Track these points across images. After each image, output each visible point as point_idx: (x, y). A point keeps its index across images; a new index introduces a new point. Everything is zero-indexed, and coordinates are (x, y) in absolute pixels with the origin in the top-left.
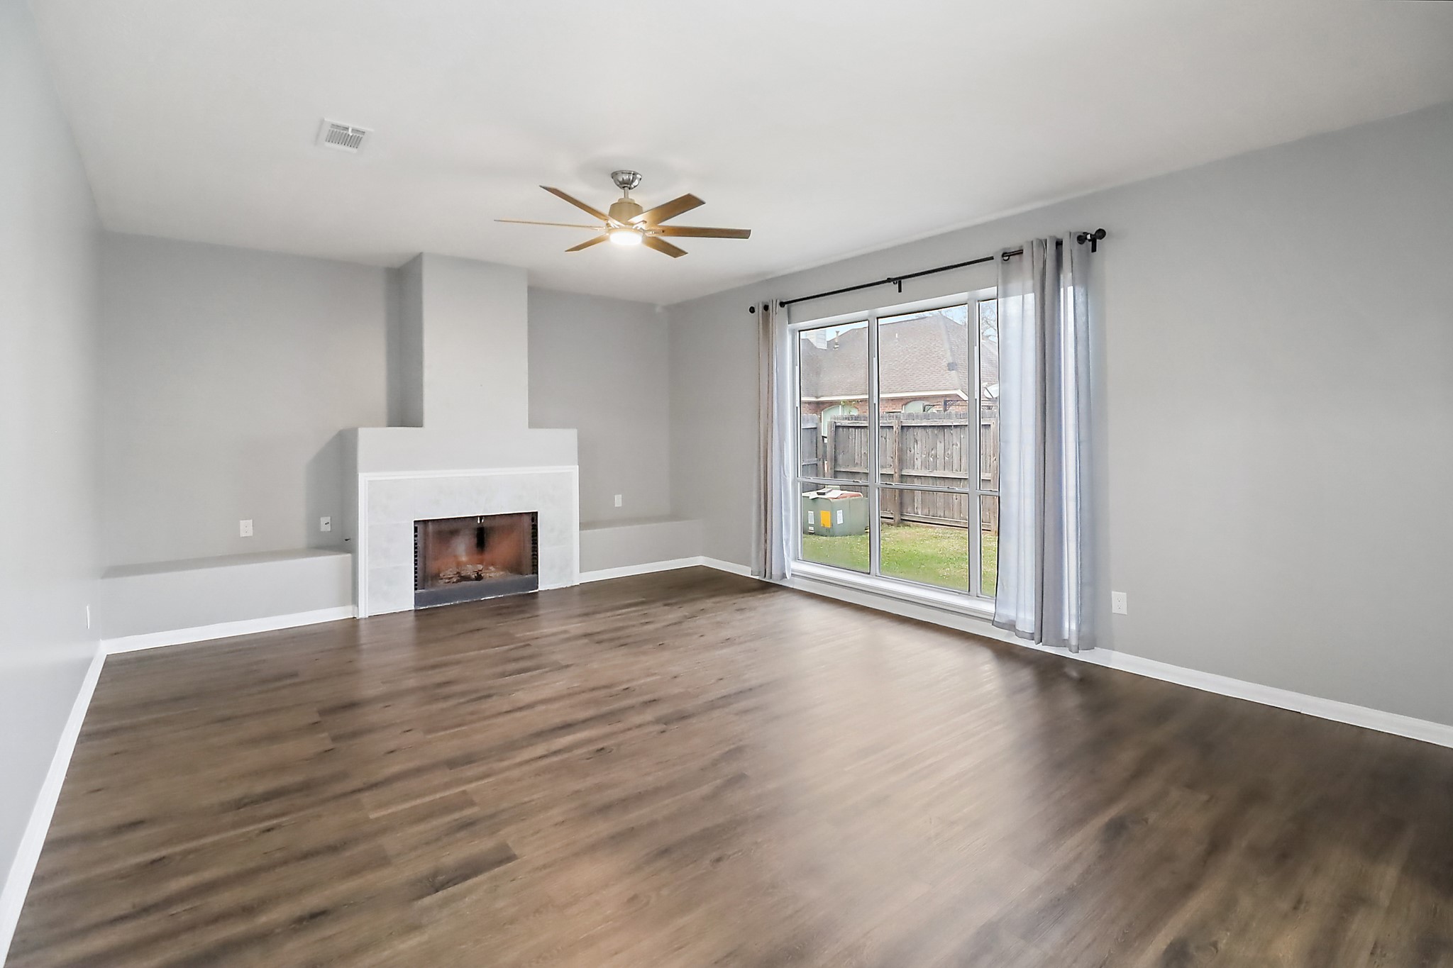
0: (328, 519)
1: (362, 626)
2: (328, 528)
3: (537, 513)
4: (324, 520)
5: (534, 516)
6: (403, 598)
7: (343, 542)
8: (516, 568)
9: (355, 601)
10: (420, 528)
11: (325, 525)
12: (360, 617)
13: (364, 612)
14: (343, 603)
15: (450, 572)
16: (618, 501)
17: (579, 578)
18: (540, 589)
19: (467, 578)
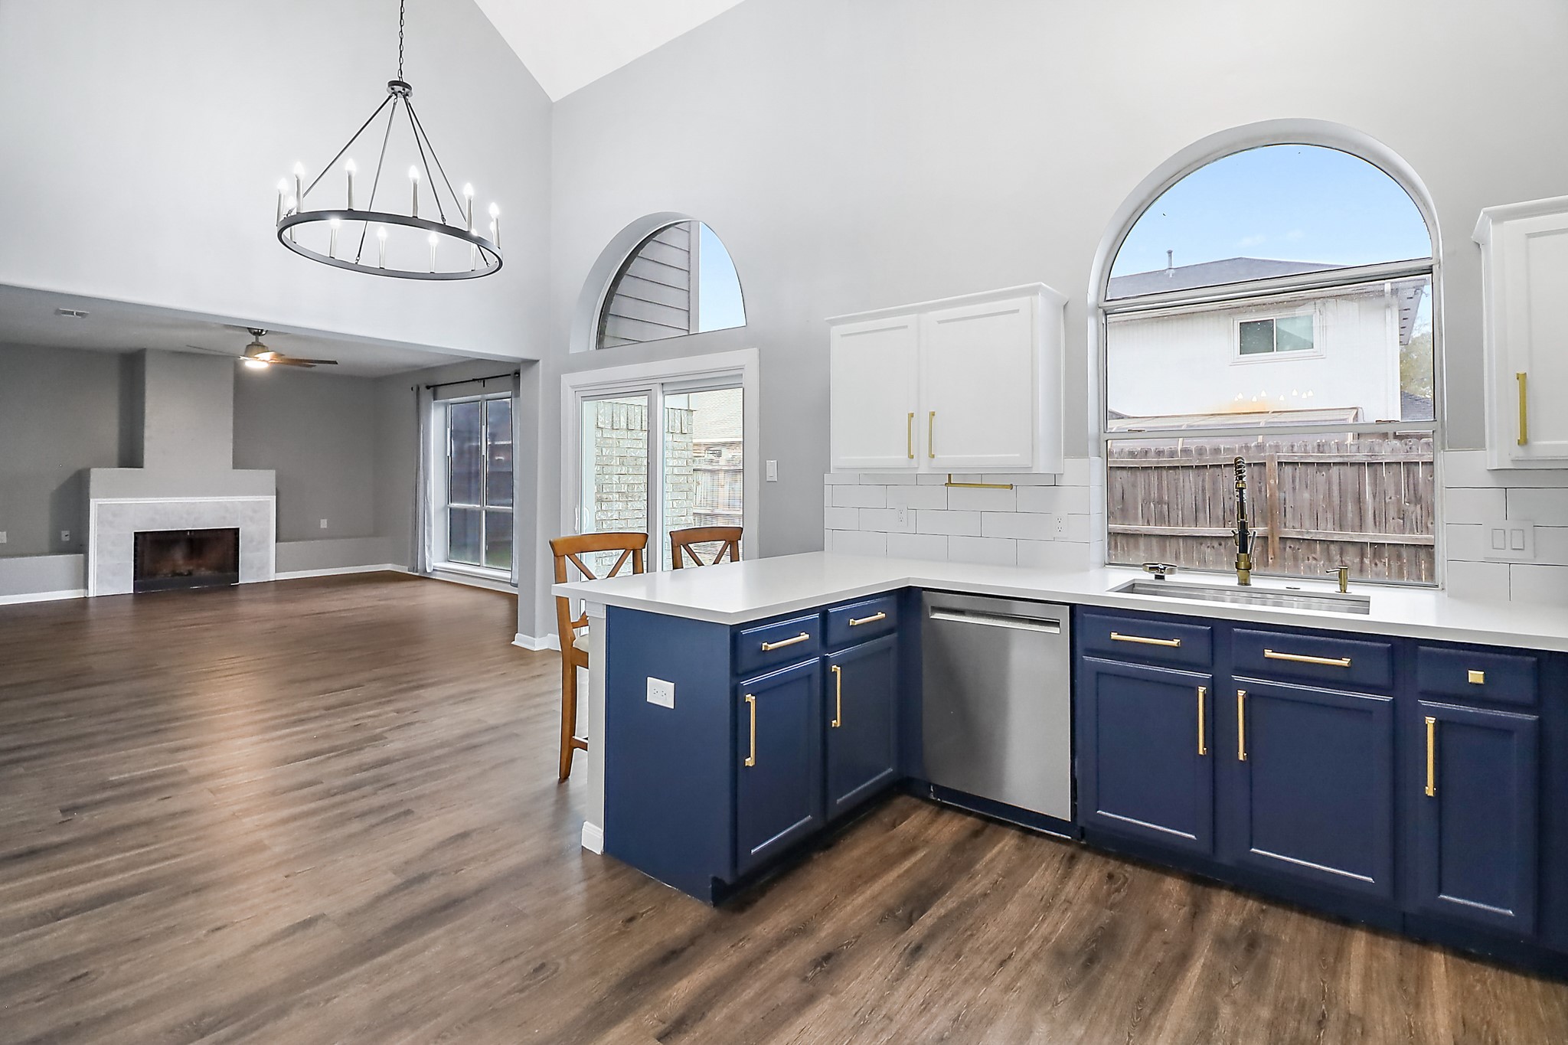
0: (67, 533)
1: (91, 602)
2: (68, 539)
3: (238, 529)
4: (64, 533)
5: (237, 531)
6: (125, 585)
7: (78, 545)
8: (220, 568)
9: (86, 587)
10: (140, 537)
11: (65, 535)
12: (90, 596)
13: (92, 592)
14: (76, 587)
15: (166, 570)
16: (324, 524)
17: (273, 576)
18: (240, 582)
19: (181, 574)
